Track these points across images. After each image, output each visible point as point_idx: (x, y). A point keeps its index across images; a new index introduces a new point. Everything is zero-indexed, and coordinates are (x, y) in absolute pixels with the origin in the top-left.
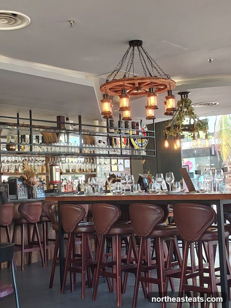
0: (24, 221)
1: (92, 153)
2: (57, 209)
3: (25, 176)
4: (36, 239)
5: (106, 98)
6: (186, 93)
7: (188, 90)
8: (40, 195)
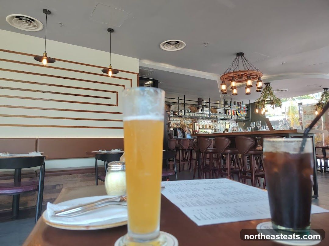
0: (181, 148)
1: (216, 117)
2: (197, 141)
3: (181, 127)
4: (186, 158)
5: (223, 83)
6: (268, 83)
7: (270, 82)
8: (188, 136)
